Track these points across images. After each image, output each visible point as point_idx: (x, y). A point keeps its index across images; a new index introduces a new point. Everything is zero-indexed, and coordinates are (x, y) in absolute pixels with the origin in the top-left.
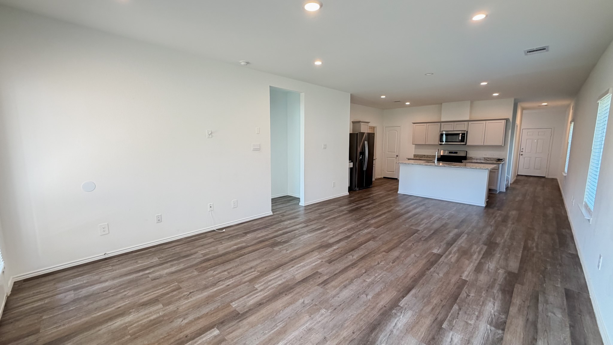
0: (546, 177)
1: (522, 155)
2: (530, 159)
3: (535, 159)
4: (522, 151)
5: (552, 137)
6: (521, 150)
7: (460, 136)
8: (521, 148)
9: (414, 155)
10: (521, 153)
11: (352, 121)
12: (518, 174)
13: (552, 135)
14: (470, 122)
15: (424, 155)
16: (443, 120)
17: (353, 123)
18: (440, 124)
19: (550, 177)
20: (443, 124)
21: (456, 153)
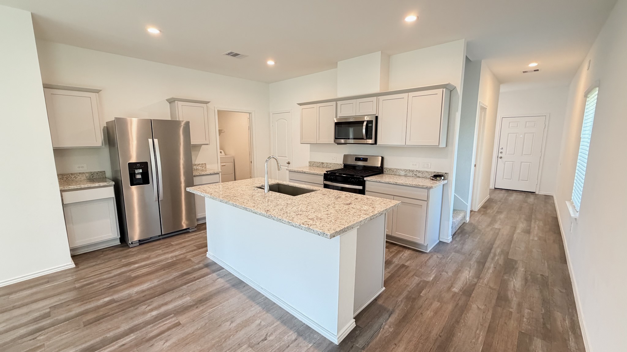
0: (536, 193)
1: (501, 158)
2: (513, 163)
3: (521, 164)
4: (501, 153)
5: (546, 129)
6: (500, 151)
7: (364, 127)
8: (500, 148)
9: (310, 162)
10: (500, 155)
11: (166, 99)
12: (495, 187)
13: (546, 127)
14: (381, 98)
15: (323, 163)
16: (340, 96)
17: (170, 103)
18: (336, 102)
19: (543, 193)
20: (339, 103)
21: (365, 160)
